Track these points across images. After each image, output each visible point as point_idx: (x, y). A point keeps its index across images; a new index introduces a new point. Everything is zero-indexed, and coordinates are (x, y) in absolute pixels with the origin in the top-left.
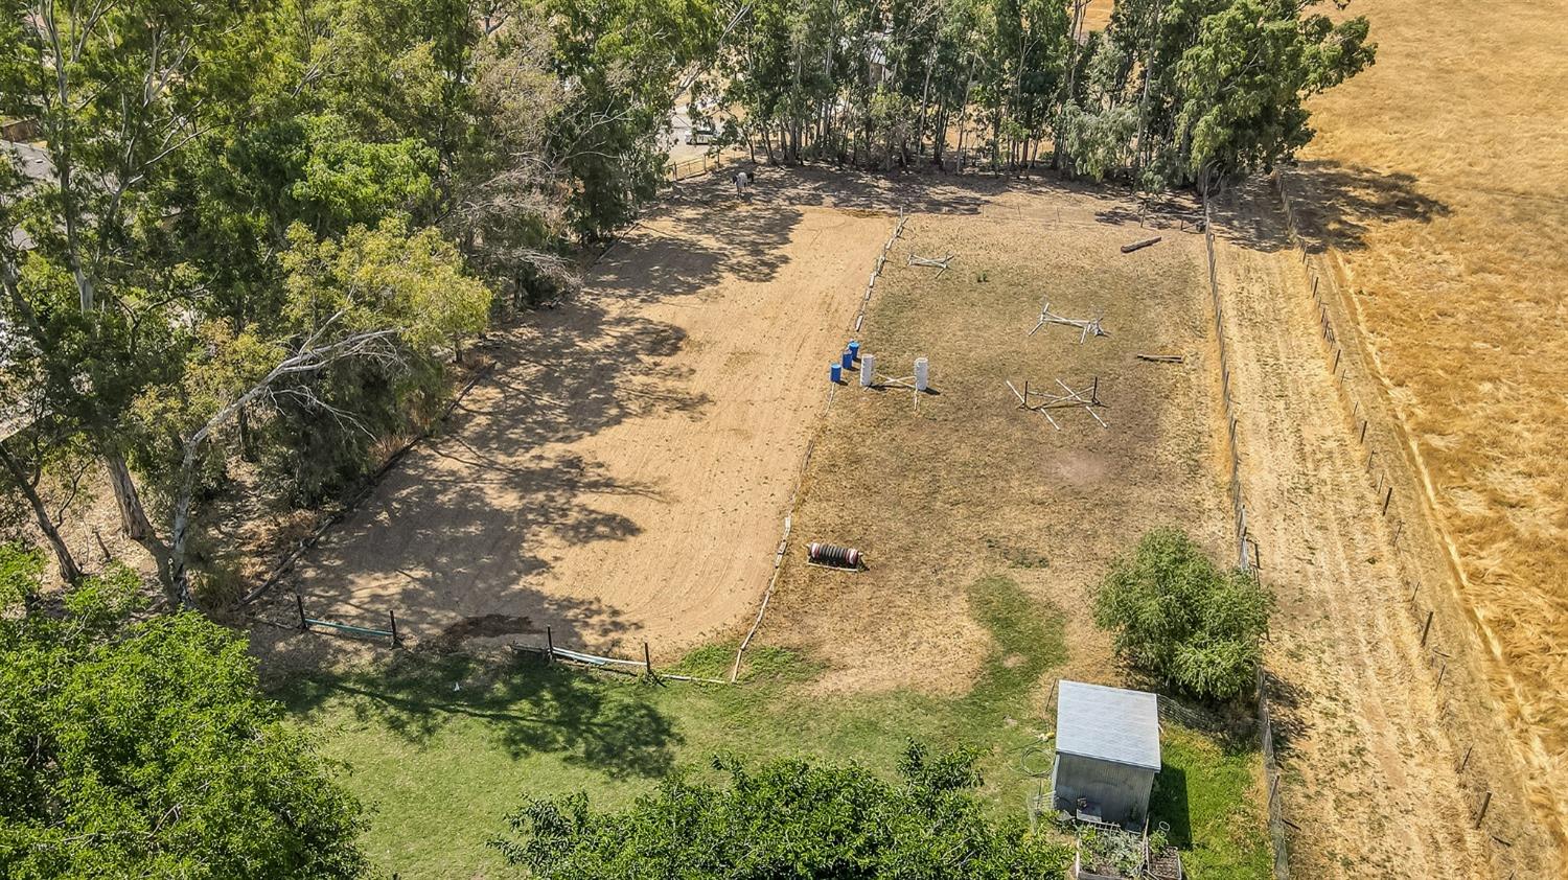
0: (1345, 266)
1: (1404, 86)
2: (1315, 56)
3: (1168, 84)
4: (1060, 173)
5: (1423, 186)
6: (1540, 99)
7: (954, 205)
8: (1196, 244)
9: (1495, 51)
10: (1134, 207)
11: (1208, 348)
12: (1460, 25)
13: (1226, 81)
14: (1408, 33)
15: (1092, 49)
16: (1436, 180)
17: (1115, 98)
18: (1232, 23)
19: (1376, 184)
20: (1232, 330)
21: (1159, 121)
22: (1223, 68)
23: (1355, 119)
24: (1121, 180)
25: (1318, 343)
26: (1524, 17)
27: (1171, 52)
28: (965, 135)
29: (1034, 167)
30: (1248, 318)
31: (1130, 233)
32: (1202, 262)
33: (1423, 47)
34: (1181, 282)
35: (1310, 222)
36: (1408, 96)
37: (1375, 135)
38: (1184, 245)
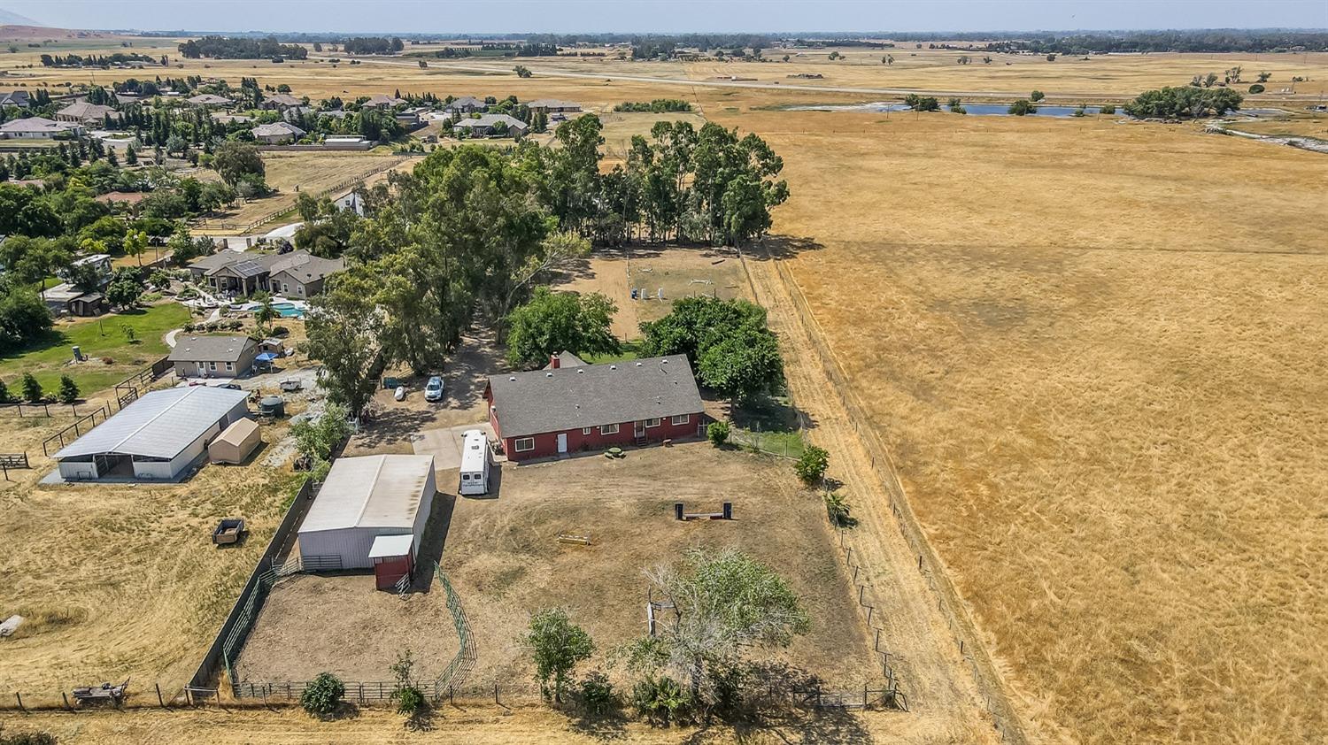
0: (788, 263)
1: (811, 208)
2: (768, 194)
3: (719, 208)
4: (682, 243)
5: (816, 241)
6: (863, 211)
7: (649, 255)
8: (738, 261)
9: (850, 193)
10: (713, 252)
11: (747, 284)
12: (838, 182)
13: (739, 203)
14: (814, 186)
15: (687, 195)
16: (819, 239)
17: (699, 213)
18: (739, 183)
19: (800, 241)
20: (753, 280)
21: (717, 222)
22: (738, 198)
23: (791, 220)
24: (707, 244)
25: (779, 280)
26: (865, 177)
27: (718, 195)
28: (640, 231)
29: (671, 242)
30: (757, 276)
31: (715, 259)
32: (741, 265)
33: (821, 192)
34: (735, 271)
35: (776, 253)
36: (812, 211)
37: (800, 226)
38: (730, 262)
